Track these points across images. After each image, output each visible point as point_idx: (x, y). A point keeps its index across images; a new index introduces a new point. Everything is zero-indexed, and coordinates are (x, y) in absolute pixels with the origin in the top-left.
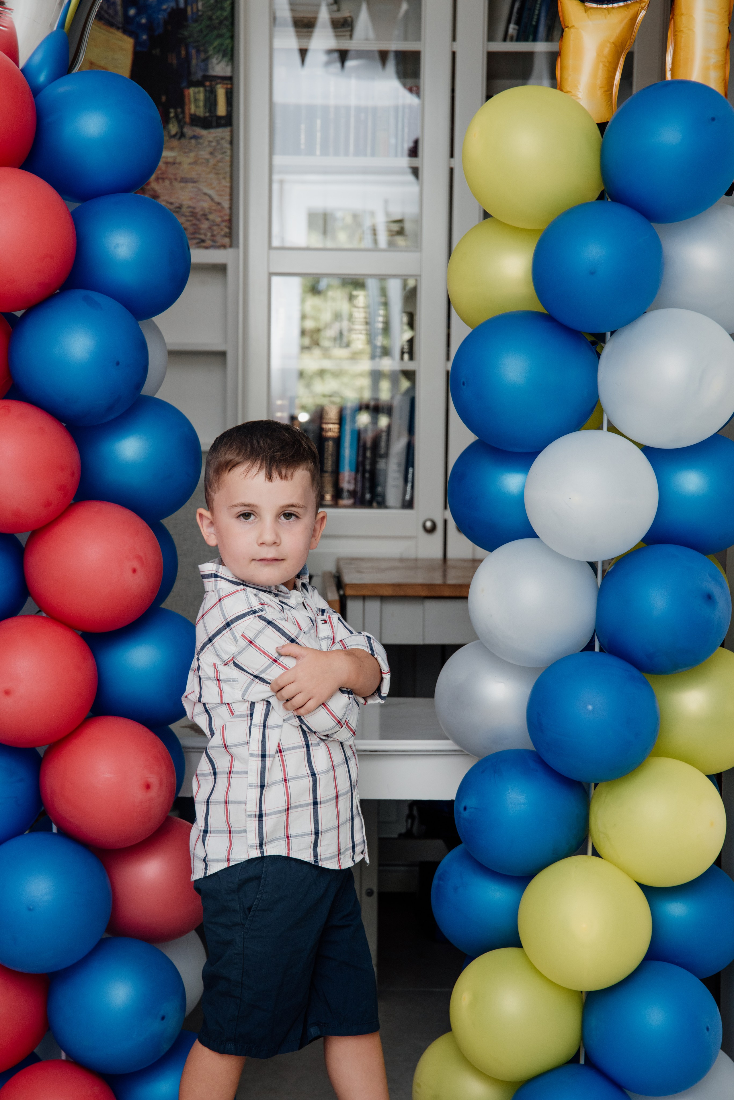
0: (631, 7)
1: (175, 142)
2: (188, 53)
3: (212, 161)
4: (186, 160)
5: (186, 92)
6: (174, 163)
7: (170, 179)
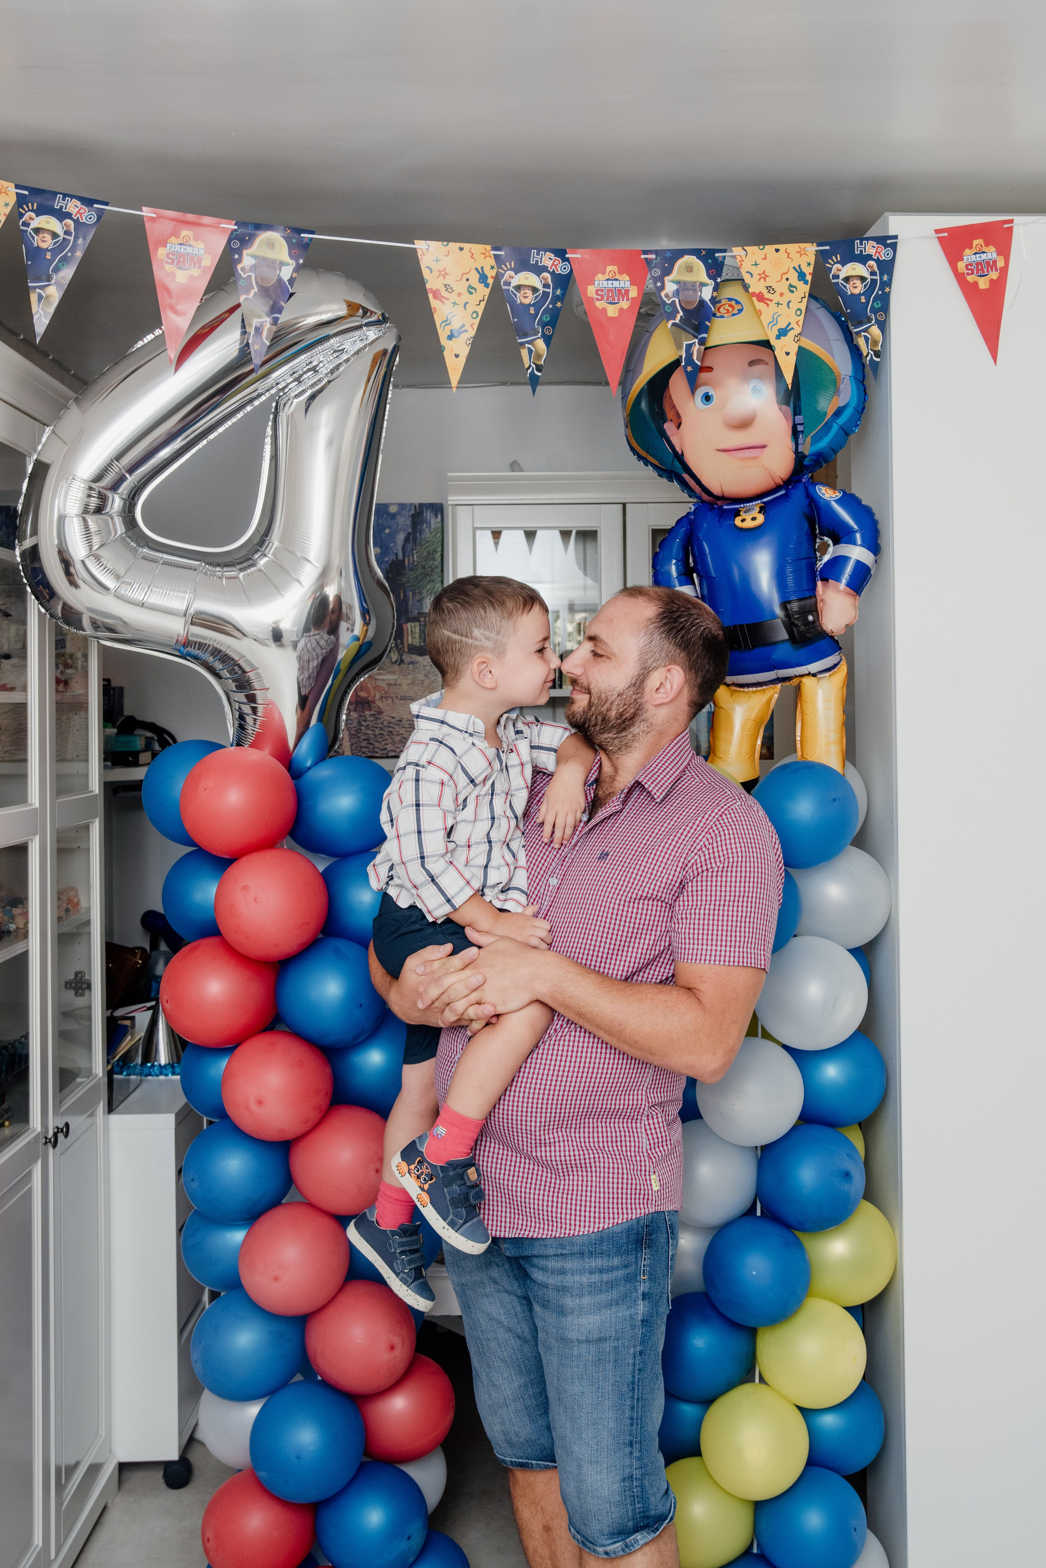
0: (767, 692)
1: (396, 667)
2: (405, 596)
3: (427, 682)
4: (405, 682)
5: (405, 627)
6: (395, 685)
7: (392, 698)
